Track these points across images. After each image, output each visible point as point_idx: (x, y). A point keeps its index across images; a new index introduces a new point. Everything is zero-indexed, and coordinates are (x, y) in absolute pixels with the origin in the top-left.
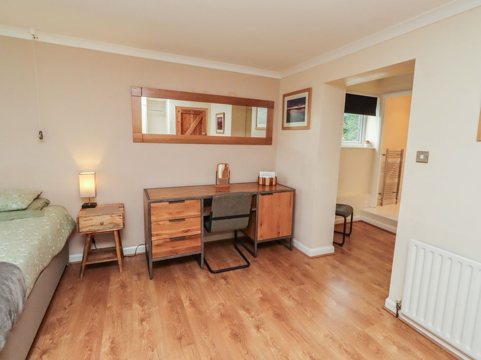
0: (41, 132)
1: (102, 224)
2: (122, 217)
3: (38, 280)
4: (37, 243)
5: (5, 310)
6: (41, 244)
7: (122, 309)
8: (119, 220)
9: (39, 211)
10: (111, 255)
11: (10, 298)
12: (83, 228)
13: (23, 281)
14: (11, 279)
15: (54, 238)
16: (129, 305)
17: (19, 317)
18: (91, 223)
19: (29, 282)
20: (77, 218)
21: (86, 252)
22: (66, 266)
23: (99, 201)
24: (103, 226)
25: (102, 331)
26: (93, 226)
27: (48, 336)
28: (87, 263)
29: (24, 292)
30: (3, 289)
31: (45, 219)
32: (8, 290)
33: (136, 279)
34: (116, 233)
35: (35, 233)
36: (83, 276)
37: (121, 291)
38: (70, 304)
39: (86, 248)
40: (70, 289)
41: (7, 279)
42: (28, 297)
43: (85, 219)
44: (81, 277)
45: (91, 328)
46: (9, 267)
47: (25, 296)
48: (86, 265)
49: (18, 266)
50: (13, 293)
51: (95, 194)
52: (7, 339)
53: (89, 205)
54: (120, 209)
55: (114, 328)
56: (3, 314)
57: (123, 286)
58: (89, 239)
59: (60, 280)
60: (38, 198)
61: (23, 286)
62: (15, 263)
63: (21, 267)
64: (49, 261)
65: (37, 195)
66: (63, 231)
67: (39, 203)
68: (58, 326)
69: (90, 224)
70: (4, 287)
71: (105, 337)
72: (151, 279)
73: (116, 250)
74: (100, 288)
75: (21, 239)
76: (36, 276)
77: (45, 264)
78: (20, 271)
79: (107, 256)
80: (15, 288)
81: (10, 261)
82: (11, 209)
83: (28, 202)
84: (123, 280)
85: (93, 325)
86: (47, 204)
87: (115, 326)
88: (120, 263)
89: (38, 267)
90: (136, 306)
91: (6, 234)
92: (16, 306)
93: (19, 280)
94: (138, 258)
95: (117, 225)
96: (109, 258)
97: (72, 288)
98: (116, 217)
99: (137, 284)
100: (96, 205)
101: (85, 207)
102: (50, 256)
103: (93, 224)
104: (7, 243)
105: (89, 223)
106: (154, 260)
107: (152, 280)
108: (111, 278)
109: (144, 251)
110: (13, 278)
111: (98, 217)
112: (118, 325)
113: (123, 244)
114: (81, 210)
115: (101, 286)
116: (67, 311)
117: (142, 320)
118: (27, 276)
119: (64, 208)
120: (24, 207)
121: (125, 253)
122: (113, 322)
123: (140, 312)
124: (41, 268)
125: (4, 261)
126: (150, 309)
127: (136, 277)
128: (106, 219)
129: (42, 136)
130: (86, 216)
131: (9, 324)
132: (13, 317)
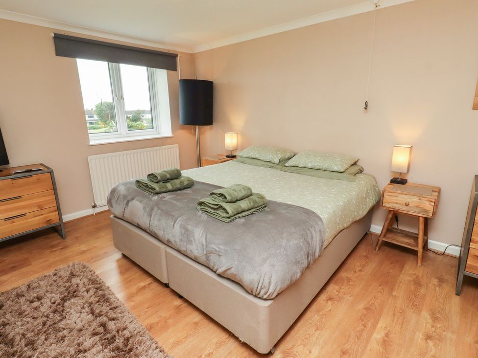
0: (366, 102)
1: (407, 205)
2: (433, 204)
3: (337, 237)
4: (342, 204)
5: (304, 250)
6: (345, 206)
7: (408, 307)
8: (429, 207)
9: (352, 177)
10: (411, 241)
11: (310, 243)
12: (386, 202)
13: (323, 233)
14: (315, 228)
15: (358, 204)
16: (417, 309)
17: (315, 261)
18: (397, 200)
19: (328, 235)
20: (383, 191)
21: (386, 228)
22: (366, 234)
23: (411, 179)
24: (407, 207)
25: (380, 316)
26: (397, 203)
27: (337, 287)
28: (384, 239)
29: (322, 242)
30: (307, 233)
31: (354, 185)
32: (310, 235)
33: (436, 283)
34: (421, 220)
35: (343, 195)
36: (378, 250)
37: (413, 287)
38: (360, 271)
39: (386, 224)
40: (364, 256)
41: (311, 227)
42: (325, 249)
43: (390, 194)
44: (377, 250)
45: (371, 305)
46: (316, 217)
47: (322, 246)
48: (383, 240)
49: (322, 219)
50: (314, 240)
51: (406, 170)
52: (303, 274)
53: (399, 181)
54: (433, 193)
55: (393, 321)
56: (303, 253)
57: (417, 283)
58: (390, 216)
59: (358, 244)
60: (355, 164)
61: (322, 237)
62: (321, 216)
63: (324, 221)
64: (349, 223)
65: (354, 161)
66: (368, 200)
67: (355, 169)
68: (346, 284)
69: (395, 201)
70: (308, 232)
71: (381, 324)
72: (458, 294)
73: (417, 238)
74: (391, 270)
75: (332, 197)
76: (336, 233)
77: (346, 226)
78: (323, 224)
79: (406, 240)
80: (316, 236)
81: (318, 212)
82: (333, 170)
83: (346, 166)
84: (418, 276)
85: (374, 304)
86: (361, 171)
87: (395, 320)
88: (420, 254)
89: (339, 226)
90: (425, 315)
91: (324, 189)
92: (314, 251)
93: (320, 231)
94: (446, 260)
95: (425, 211)
96: (408, 244)
97: (366, 256)
98: (425, 202)
99: (435, 290)
100: (406, 182)
101: (394, 181)
102: (351, 220)
103: (398, 201)
104: (322, 198)
105: (394, 199)
106: (467, 273)
107: (458, 297)
108: (405, 266)
109: (458, 254)
110: (316, 227)
111: (404, 196)
112: (399, 322)
113: (430, 235)
114: (389, 184)
115: (392, 269)
116: (356, 275)
117: (428, 337)
118: (328, 230)
119: (375, 179)
120: (342, 170)
121: (430, 247)
122: (394, 315)
123: (429, 326)
124: (341, 227)
125: (315, 211)
126: (443, 331)
127: (436, 280)
128: (413, 200)
129: (367, 106)
130: (391, 191)
131: (305, 264)
132: (310, 259)
